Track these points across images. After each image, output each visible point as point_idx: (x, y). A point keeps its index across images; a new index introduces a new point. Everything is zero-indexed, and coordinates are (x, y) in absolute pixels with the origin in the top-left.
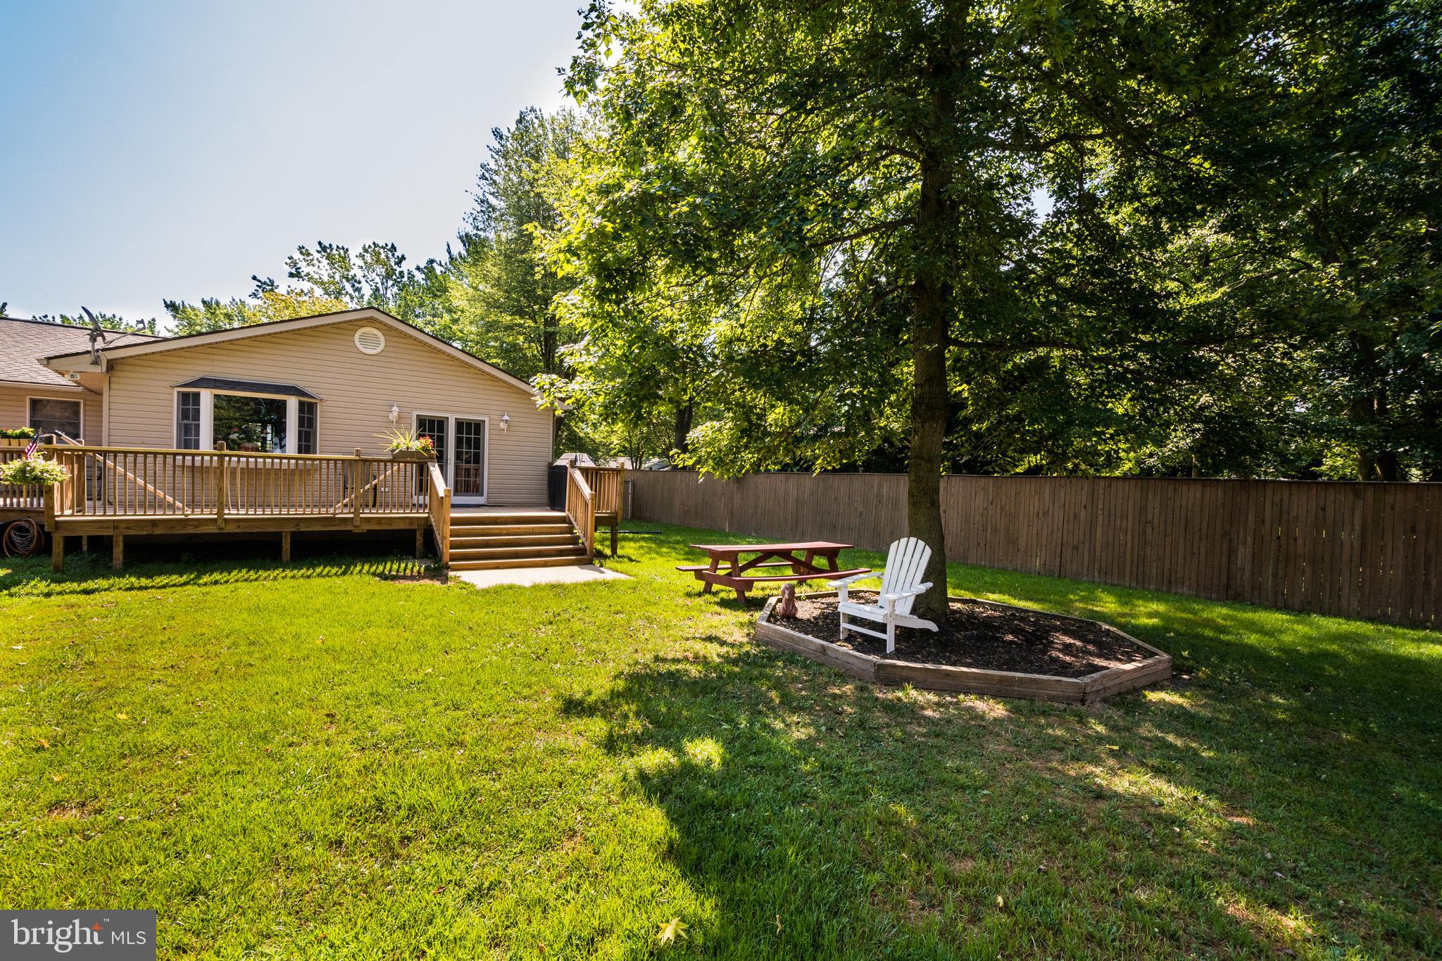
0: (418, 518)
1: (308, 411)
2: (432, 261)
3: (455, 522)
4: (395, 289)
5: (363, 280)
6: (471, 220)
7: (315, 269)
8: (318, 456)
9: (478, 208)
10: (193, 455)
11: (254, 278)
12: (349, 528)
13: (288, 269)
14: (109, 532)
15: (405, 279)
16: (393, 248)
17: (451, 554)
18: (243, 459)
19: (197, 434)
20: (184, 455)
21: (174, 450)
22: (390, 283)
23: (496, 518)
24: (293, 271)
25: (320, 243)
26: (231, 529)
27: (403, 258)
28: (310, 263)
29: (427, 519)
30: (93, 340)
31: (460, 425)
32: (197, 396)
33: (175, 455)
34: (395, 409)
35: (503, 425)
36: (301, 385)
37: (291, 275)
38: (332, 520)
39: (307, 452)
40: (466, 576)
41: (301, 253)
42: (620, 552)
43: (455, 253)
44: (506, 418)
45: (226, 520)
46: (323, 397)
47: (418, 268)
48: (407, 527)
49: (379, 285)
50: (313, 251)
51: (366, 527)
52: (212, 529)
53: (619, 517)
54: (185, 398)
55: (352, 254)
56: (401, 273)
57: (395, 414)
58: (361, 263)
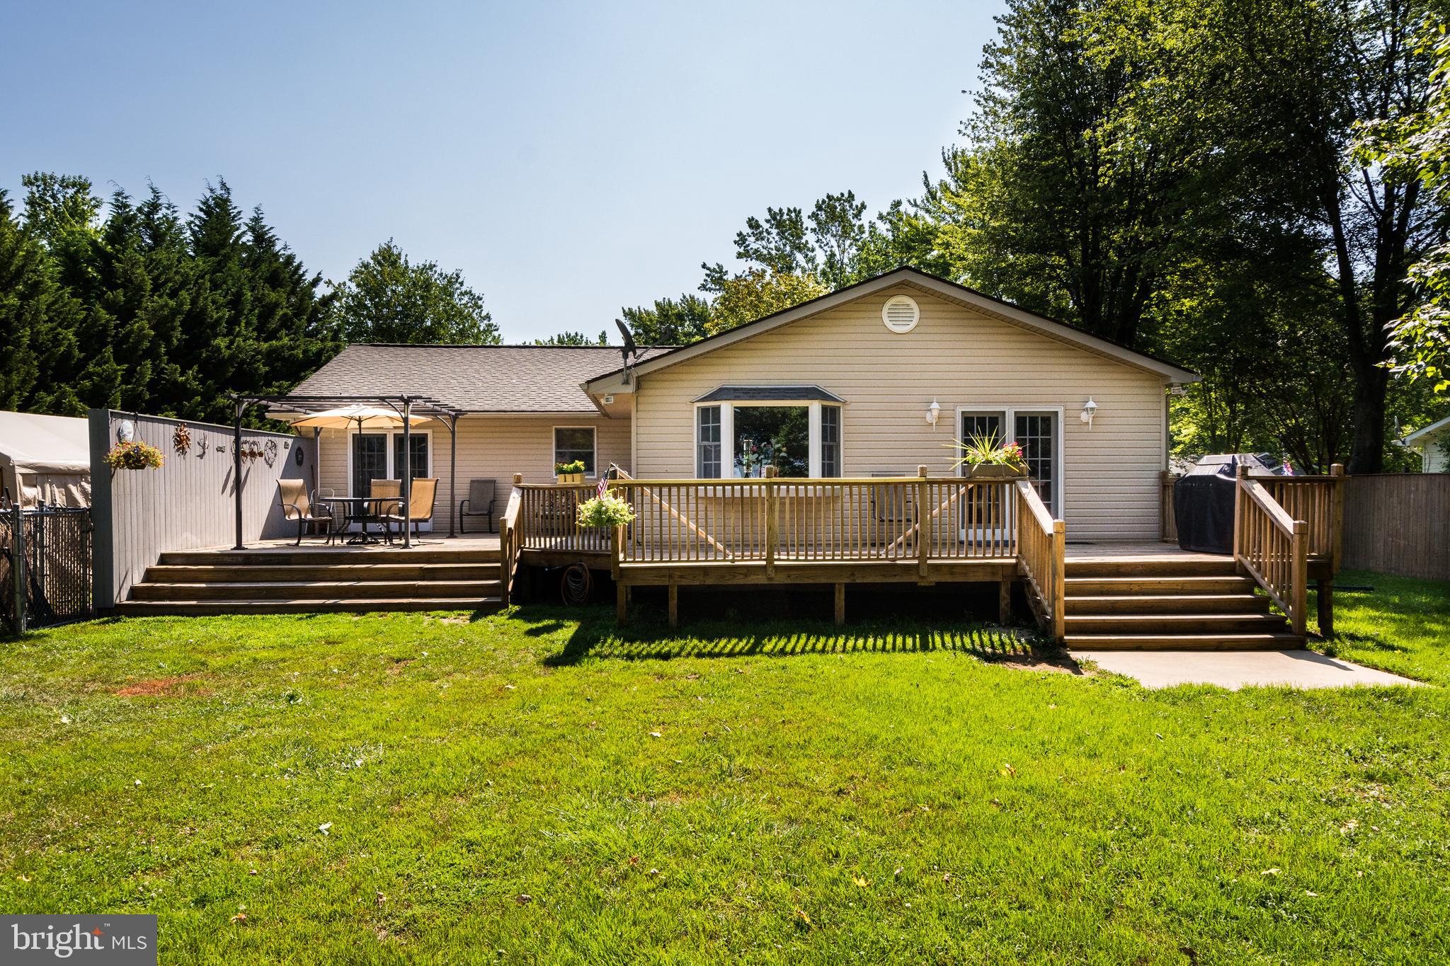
0: (1003, 565)
1: (830, 416)
2: (898, 204)
3: (1072, 571)
4: (854, 251)
5: (816, 246)
6: (969, 131)
7: (764, 243)
8: (842, 479)
9: (980, 110)
10: (715, 485)
11: (704, 266)
12: (914, 579)
13: (737, 249)
14: (664, 582)
15: (866, 235)
16: (851, 196)
17: (1067, 623)
18: (792, 487)
19: (718, 457)
20: (706, 485)
21: (695, 480)
22: (848, 242)
23: (1118, 565)
24: (742, 250)
25: (770, 210)
26: (780, 579)
27: (863, 206)
28: (759, 238)
29: (1015, 566)
30: (626, 356)
31: (1020, 420)
32: (717, 410)
33: (697, 485)
34: (935, 406)
35: (1084, 417)
36: (822, 385)
37: (740, 256)
38: (892, 568)
39: (830, 475)
40: (1106, 661)
41: (751, 226)
42: (1338, 626)
43: (934, 183)
44: (1091, 404)
45: (777, 567)
46: (847, 398)
47: (881, 217)
48: (988, 579)
49: (836, 250)
50: (762, 223)
51: (934, 579)
52: (760, 579)
53: (1336, 563)
54: (704, 413)
55: (804, 216)
56: (861, 227)
57: (935, 413)
58: (813, 224)
